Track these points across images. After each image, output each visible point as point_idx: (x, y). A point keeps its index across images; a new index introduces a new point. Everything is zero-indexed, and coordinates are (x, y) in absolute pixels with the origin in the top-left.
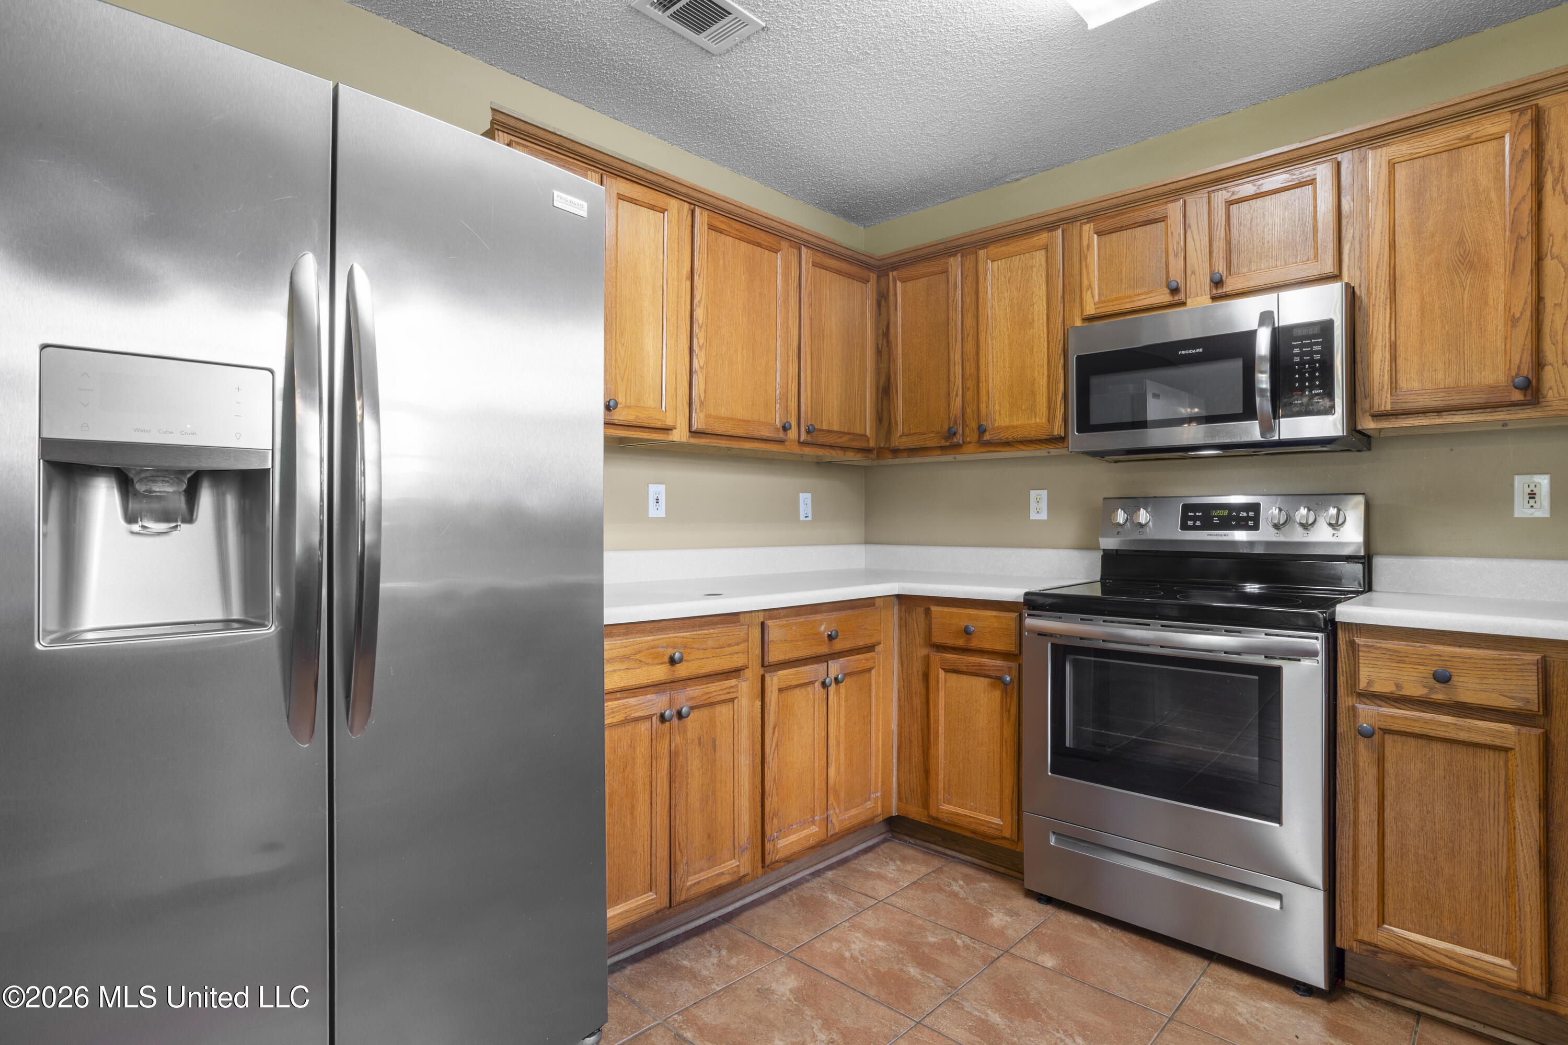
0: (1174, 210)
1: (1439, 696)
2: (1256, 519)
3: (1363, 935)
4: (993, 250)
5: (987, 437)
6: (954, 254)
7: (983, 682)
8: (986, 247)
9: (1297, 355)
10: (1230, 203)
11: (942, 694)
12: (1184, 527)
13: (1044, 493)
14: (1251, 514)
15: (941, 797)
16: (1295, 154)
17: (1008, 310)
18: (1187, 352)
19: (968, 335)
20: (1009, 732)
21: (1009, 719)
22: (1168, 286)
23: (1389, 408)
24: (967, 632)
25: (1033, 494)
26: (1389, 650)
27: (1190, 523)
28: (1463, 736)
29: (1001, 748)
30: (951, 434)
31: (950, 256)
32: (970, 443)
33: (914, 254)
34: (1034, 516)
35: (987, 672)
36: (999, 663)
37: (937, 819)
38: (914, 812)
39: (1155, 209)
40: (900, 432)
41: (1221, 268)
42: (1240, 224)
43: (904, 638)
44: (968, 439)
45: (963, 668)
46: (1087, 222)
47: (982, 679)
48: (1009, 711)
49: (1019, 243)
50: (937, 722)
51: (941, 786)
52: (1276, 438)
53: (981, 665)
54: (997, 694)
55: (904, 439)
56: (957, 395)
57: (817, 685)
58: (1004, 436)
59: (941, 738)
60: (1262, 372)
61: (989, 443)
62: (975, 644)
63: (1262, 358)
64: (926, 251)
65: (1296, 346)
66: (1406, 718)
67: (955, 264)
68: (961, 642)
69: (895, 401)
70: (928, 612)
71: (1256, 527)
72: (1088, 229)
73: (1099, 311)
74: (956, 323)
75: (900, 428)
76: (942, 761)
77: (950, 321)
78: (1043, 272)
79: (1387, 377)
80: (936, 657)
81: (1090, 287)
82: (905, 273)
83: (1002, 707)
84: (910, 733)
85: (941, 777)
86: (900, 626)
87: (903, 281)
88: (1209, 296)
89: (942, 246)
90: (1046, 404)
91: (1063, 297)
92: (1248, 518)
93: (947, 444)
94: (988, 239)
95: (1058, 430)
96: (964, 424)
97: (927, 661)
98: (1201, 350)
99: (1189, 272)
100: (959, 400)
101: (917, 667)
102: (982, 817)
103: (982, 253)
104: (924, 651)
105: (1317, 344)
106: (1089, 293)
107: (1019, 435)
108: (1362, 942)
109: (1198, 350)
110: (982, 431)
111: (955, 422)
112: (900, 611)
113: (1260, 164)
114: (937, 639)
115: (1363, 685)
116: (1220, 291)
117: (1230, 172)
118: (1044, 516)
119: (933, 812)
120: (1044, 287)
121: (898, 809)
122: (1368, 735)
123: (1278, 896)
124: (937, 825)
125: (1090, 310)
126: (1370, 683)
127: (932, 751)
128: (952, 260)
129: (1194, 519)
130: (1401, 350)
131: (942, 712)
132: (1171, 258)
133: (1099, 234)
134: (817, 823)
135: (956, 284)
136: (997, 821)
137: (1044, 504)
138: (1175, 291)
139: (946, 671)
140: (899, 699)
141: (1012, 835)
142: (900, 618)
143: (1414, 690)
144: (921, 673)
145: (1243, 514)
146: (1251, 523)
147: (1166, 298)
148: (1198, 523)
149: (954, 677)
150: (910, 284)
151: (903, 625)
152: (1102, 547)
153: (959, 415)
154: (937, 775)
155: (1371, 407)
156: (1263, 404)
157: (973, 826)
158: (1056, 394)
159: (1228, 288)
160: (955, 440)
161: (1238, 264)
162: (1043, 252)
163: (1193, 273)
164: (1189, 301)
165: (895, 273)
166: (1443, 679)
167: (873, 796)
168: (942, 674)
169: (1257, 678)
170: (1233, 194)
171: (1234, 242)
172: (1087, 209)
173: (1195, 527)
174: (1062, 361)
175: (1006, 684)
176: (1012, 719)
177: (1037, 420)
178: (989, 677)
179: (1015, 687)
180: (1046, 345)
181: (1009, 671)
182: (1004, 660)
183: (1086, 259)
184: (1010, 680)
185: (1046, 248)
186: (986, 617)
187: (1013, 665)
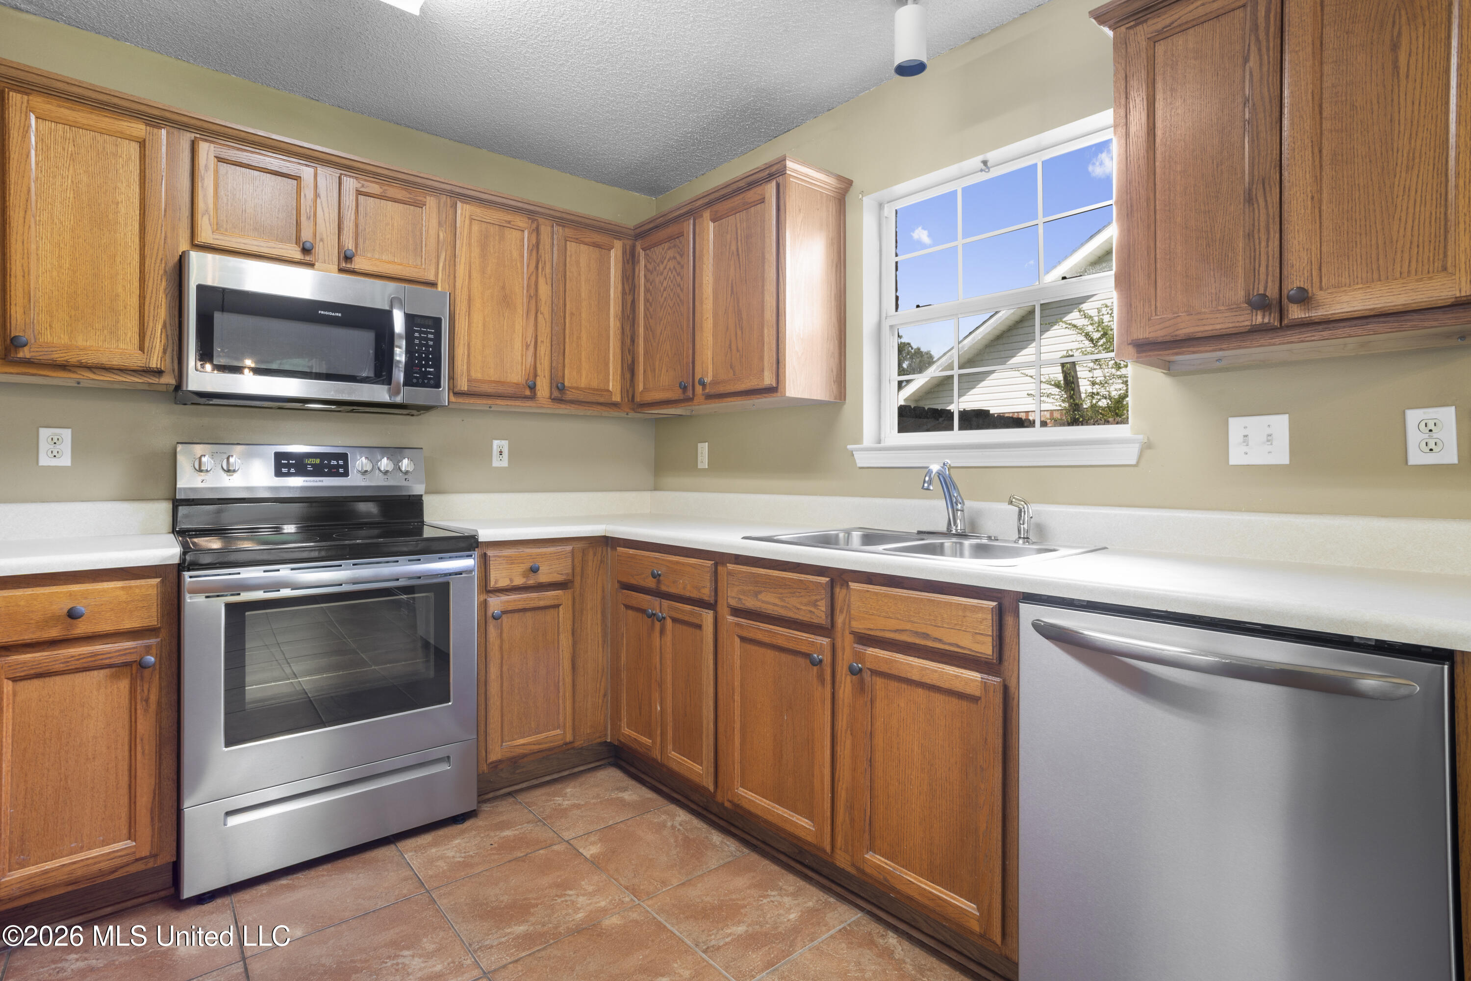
0: (305, 172)
1: (531, 582)
2: (346, 467)
4: (39, 102)
5: (23, 353)
7: (99, 674)
8: (26, 93)
9: (417, 338)
10: (359, 193)
11: (10, 715)
12: (278, 474)
13: (71, 433)
14: (341, 462)
16: (413, 179)
18: (326, 313)
20: (146, 724)
22: (298, 243)
23: (466, 389)
24: (72, 616)
25: (51, 432)
26: (506, 557)
27: (284, 470)
28: (542, 603)
29: (132, 748)
34: (41, 460)
35: (107, 662)
36: (131, 645)
39: (285, 163)
41: (349, 245)
42: (367, 215)
45: (59, 667)
46: (206, 140)
47: (96, 673)
48: (147, 700)
49: (92, 119)
51: (8, 848)
53: (94, 655)
54: (124, 685)
58: (59, 356)
59: (7, 778)
60: (400, 347)
61: (25, 363)
62: (87, 628)
63: (400, 336)
65: (417, 331)
66: (515, 601)
68: (58, 632)
71: (346, 474)
72: (205, 148)
73: (217, 242)
76: (9, 810)
78: (134, 169)
79: (465, 367)
83: (136, 698)
85: (8, 834)
88: (337, 266)
90: (136, 329)
91: (165, 210)
92: (338, 466)
95: (157, 360)
98: (340, 315)
99: (318, 238)
102: (97, 852)
103: (18, 98)
105: (431, 333)
106: (206, 219)
109: (337, 314)
110: (12, 343)
115: (492, 584)
116: (349, 266)
117: (359, 164)
118: (61, 460)
122: (495, 618)
123: (447, 759)
125: (204, 237)
126: (496, 582)
129: (288, 466)
130: (472, 349)
131: (9, 740)
132: (303, 218)
133: (218, 159)
136: (128, 845)
137: (66, 447)
138: (306, 251)
139: (19, 679)
141: (152, 848)
143: (519, 581)
145: (334, 462)
146: (341, 470)
147: (296, 254)
148: (292, 470)
149: (36, 684)
155: (455, 387)
156: (399, 374)
157: (79, 873)
158: (155, 321)
159: (359, 263)
161: (364, 248)
162: (136, 146)
163: (322, 240)
164: (317, 264)
166: (534, 570)
169: (428, 593)
170: (363, 186)
171: (360, 228)
172: (205, 125)
173: (288, 474)
174: (164, 283)
175: (142, 666)
176: (153, 706)
177: (121, 346)
178: (110, 666)
179: (158, 667)
180: (137, 257)
181: (148, 649)
182: (134, 639)
183: (203, 179)
184: (154, 665)
185: (142, 144)
186: (104, 591)
187: (153, 641)
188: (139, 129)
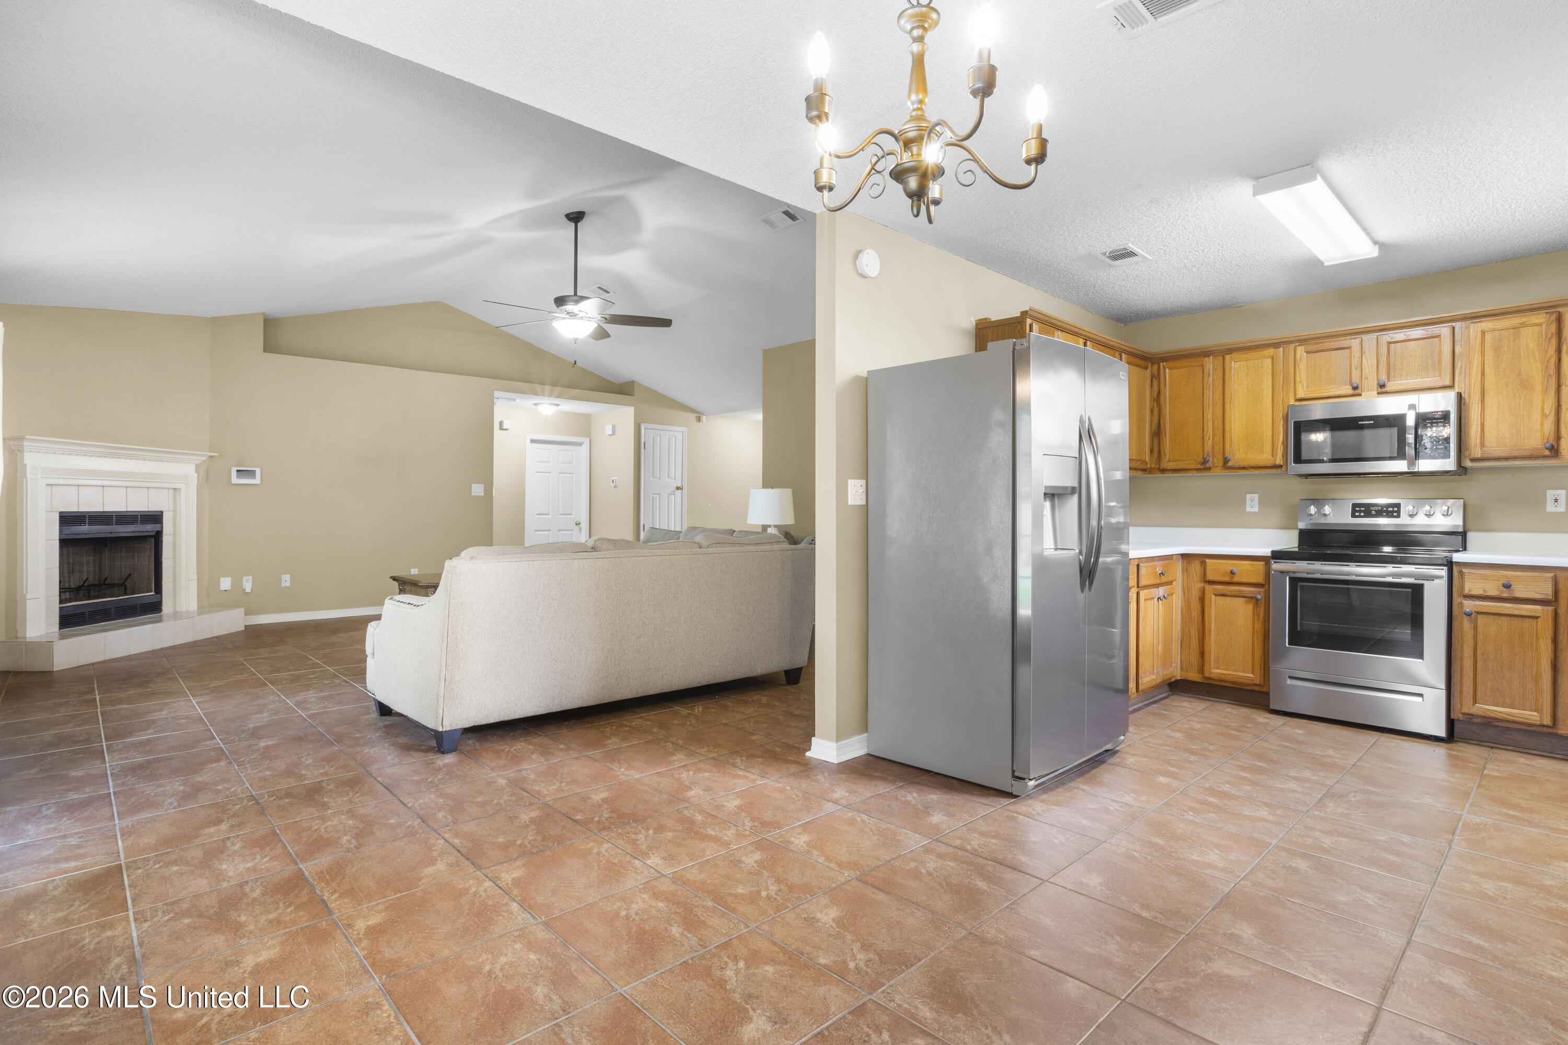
0: (1355, 343)
1: (1505, 595)
2: (1399, 512)
3: (1465, 710)
4: (1235, 355)
5: (1230, 464)
6: (1209, 356)
7: (1242, 600)
8: (1231, 354)
9: (1428, 426)
10: (1389, 343)
11: (1213, 608)
12: (1353, 516)
13: (1256, 496)
14: (1396, 509)
15: (1212, 666)
16: (1429, 321)
17: (1245, 391)
18: (1364, 422)
19: (1216, 404)
20: (1259, 626)
21: (1258, 619)
22: (1351, 384)
23: (1479, 456)
24: (1232, 573)
25: (1249, 496)
26: (1480, 574)
27: (1357, 514)
28: (1516, 612)
29: (1253, 635)
30: (1205, 462)
31: (1205, 356)
32: (1217, 467)
33: (1180, 353)
34: (1249, 509)
35: (1245, 595)
36: (1252, 589)
37: (1210, 679)
38: (1194, 676)
39: (1344, 342)
40: (1167, 460)
41: (1384, 378)
42: (1395, 355)
43: (1185, 578)
44: (1216, 465)
45: (1228, 593)
46: (1300, 345)
47: (1241, 599)
48: (1259, 615)
49: (1254, 353)
50: (1210, 623)
51: (1212, 659)
52: (1416, 470)
53: (1240, 591)
54: (1251, 606)
55: (1170, 464)
56: (1209, 439)
57: (1156, 599)
58: (1242, 464)
59: (1213, 633)
60: (1409, 434)
61: (1232, 468)
62: (1236, 579)
63: (1410, 427)
64: (1187, 352)
65: (1428, 422)
66: (1488, 606)
67: (1209, 363)
68: (1227, 579)
69: (1164, 440)
70: (1203, 564)
71: (1398, 516)
72: (1301, 350)
73: (1306, 396)
74: (1209, 398)
75: (1168, 456)
76: (1213, 645)
77: (1205, 395)
78: (1270, 371)
79: (1478, 440)
80: (1209, 588)
81: (1301, 382)
82: (1171, 364)
83: (1254, 613)
84: (1190, 631)
85: (1212, 654)
86: (1183, 571)
87: (1170, 369)
88: (1376, 392)
89: (1199, 351)
90: (1271, 447)
91: (1283, 387)
92: (1394, 511)
93: (1202, 467)
94: (1232, 349)
95: (1279, 461)
96: (1214, 456)
97: (1203, 592)
98: (1372, 422)
99: (1363, 378)
100: (1210, 442)
101: (1195, 594)
102: (1241, 674)
103: (1228, 357)
104: (1201, 585)
106: (1300, 386)
107: (1253, 464)
108: (1464, 714)
109: (1371, 422)
110: (1226, 460)
111: (1208, 455)
112: (1183, 563)
113: (1408, 324)
114: (1210, 577)
115: (1466, 591)
116: (1383, 390)
117: (1391, 326)
118: (1256, 509)
119: (1207, 674)
120: (1270, 380)
121: (1181, 676)
122: (1469, 615)
123: (1421, 695)
124: (1209, 682)
125: (1301, 395)
126: (1470, 590)
127: (1207, 640)
128: (1206, 359)
129: (1360, 511)
130: (1486, 427)
131: (1213, 618)
132: (1353, 370)
133: (1307, 352)
134: (1155, 674)
135: (1209, 374)
136: (1251, 675)
137: (1256, 502)
138: (1355, 388)
139: (1216, 595)
140: (1182, 613)
141: (1260, 682)
142: (1183, 567)
143: (1492, 592)
144: (1197, 598)
145: (1390, 509)
146: (1395, 514)
147: (1350, 391)
148: (1363, 514)
149: (1221, 598)
150: (1175, 371)
151: (1185, 571)
152: (1299, 528)
153: (1211, 450)
154: (1210, 653)
155: (1470, 455)
156: (1410, 451)
157: (1235, 680)
158: (1278, 442)
159: (1387, 389)
160: (1208, 465)
161: (1394, 376)
162: (1270, 360)
163: (1366, 378)
164: (1363, 393)
165: (1164, 364)
166: (1506, 587)
167: (1173, 665)
168: (1213, 597)
169: (1410, 590)
170: (1392, 338)
171: (1391, 364)
172: (1300, 338)
173: (1360, 517)
174: (1282, 423)
175: (1257, 600)
176: (1261, 619)
177: (1265, 455)
178: (1246, 597)
179: (1263, 601)
180: (1271, 413)
181: (1259, 593)
182: (1256, 587)
183: (1299, 366)
184: (1261, 599)
185: (1273, 358)
186: (1244, 564)
187: (1261, 590)
188: (1271, 351)
